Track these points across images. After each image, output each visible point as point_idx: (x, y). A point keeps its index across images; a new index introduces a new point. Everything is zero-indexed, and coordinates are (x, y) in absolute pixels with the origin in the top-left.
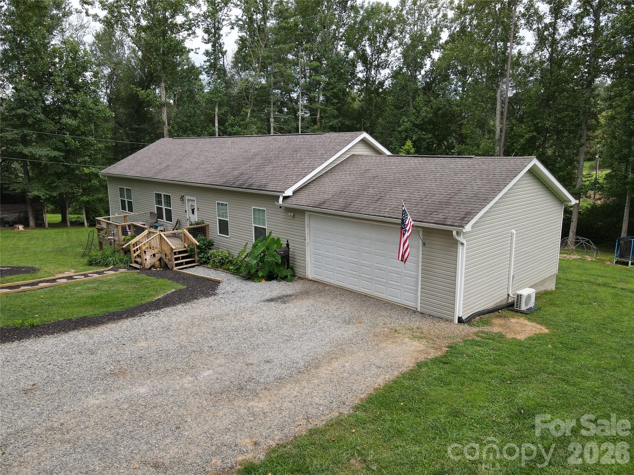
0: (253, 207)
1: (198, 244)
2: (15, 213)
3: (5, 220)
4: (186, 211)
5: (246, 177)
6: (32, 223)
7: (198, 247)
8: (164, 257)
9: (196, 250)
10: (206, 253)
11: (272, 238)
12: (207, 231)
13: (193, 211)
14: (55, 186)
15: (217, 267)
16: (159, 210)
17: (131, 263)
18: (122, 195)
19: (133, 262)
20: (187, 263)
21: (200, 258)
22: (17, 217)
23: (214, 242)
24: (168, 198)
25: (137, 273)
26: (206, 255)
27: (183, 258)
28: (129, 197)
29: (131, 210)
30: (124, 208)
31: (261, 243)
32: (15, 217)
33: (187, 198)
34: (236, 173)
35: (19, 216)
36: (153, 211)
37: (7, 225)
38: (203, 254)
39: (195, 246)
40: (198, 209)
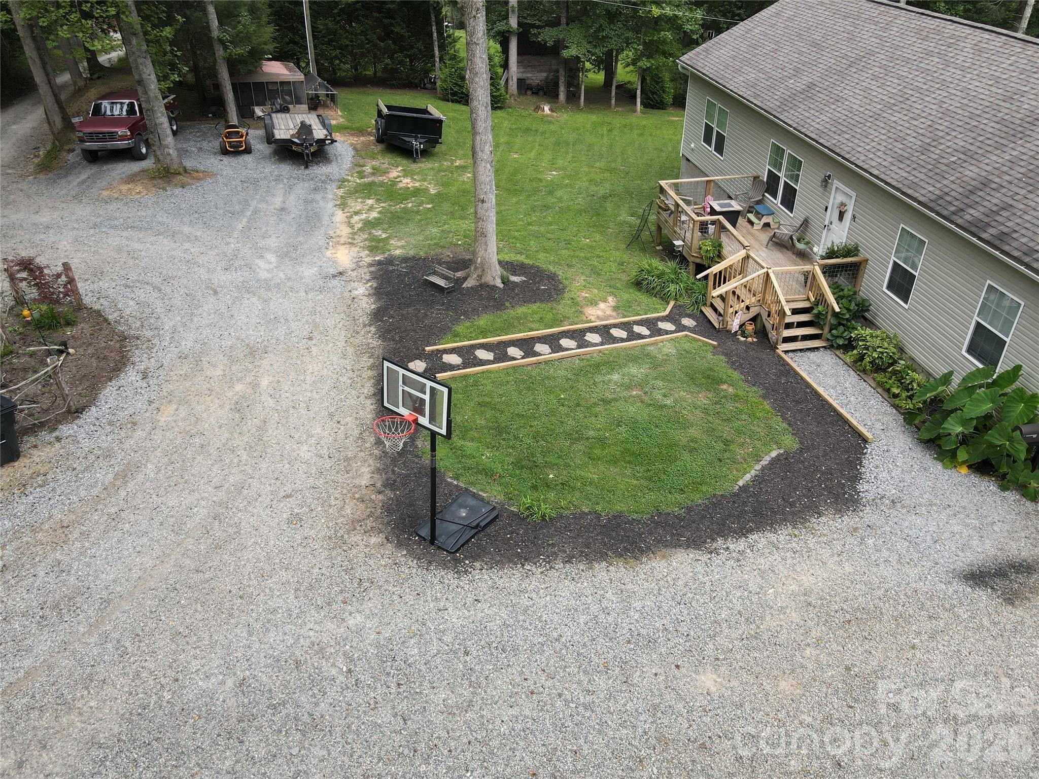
0: (989, 282)
1: (837, 309)
2: (541, 71)
3: (528, 82)
4: (827, 208)
5: (996, 199)
6: (562, 96)
7: (835, 315)
8: (764, 316)
9: (829, 317)
10: (848, 328)
11: (1018, 389)
12: (861, 273)
13: (841, 216)
14: (603, 36)
15: (864, 371)
16: (773, 179)
17: (705, 304)
18: (709, 116)
19: (708, 304)
20: (805, 338)
21: (833, 336)
22: (543, 78)
23: (870, 305)
24: (796, 164)
25: (711, 349)
26: (846, 333)
27: (801, 325)
28: (721, 124)
29: (719, 149)
30: (708, 140)
31: (988, 391)
32: (541, 78)
33: (836, 183)
34: (971, 172)
35: (547, 78)
36: (760, 174)
37: (529, 92)
38: (841, 328)
39: (830, 309)
40: (854, 217)
